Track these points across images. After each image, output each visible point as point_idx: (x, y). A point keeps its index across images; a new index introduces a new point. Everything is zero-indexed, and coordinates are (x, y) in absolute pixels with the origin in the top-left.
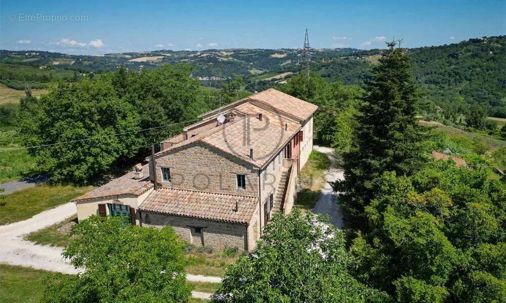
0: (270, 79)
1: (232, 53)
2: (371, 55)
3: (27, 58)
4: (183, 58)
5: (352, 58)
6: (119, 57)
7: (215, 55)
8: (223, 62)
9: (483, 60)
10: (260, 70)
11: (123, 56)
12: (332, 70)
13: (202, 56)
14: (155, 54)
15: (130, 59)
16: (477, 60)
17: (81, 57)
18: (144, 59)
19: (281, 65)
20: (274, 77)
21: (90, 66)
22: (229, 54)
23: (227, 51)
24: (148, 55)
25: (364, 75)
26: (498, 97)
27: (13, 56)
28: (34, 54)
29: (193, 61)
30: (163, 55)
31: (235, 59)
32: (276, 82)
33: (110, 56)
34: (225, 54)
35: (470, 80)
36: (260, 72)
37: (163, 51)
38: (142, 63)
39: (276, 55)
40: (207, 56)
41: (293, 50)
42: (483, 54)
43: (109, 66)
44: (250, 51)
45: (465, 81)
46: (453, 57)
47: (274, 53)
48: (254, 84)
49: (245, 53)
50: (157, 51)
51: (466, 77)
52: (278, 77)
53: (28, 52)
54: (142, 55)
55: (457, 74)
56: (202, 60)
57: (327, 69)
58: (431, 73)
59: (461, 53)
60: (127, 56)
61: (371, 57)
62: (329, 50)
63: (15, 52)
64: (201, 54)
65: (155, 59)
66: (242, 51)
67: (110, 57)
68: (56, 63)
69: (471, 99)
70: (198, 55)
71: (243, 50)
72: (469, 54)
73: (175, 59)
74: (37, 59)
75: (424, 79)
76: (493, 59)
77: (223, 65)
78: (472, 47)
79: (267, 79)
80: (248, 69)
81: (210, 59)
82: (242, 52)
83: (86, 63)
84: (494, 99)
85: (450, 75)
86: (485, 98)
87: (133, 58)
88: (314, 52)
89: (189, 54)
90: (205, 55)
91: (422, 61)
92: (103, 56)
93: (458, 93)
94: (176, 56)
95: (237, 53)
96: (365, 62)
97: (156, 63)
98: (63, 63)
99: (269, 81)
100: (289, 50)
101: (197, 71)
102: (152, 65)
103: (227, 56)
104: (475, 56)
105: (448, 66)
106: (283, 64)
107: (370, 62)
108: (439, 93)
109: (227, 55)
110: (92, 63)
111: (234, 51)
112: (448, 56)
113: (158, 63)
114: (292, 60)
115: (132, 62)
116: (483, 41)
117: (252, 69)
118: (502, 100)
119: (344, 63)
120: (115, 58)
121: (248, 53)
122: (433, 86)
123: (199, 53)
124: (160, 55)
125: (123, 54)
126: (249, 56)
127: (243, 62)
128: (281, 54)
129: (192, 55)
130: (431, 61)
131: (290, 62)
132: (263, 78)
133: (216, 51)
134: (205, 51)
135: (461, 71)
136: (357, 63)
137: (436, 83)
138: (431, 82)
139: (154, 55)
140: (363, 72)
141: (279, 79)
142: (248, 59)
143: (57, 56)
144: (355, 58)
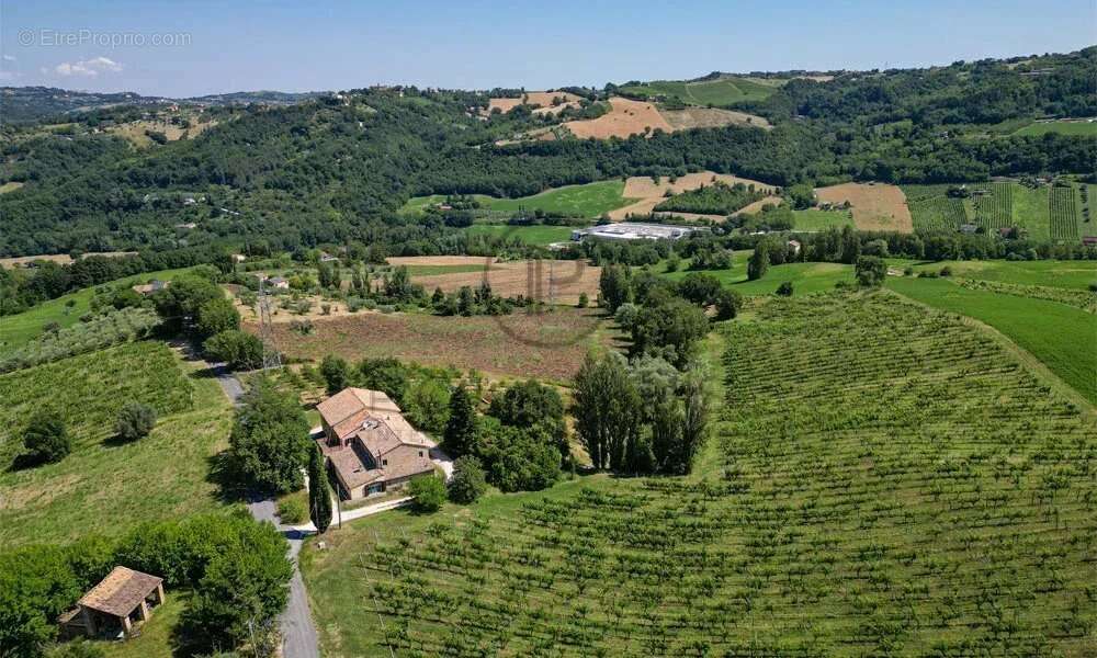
2: (125, 121)
9: (353, 138)
12: (38, 162)
16: (342, 138)
25: (131, 176)
26: (393, 209)
35: (341, 179)
42: (349, 127)
45: (334, 181)
46: (302, 133)
51: (333, 175)
55: (317, 168)
57: (23, 159)
58: (272, 168)
59: (312, 125)
61: (126, 127)
69: (353, 216)
72: (326, 126)
75: (261, 179)
76: (366, 137)
78: (327, 112)
84: (386, 211)
85: (306, 171)
86: (374, 212)
91: (244, 140)
93: (328, 205)
96: (115, 140)
104: (337, 131)
105: (298, 151)
107: (128, 139)
108: (299, 207)
112: (292, 131)
116: (342, 101)
118: (398, 211)
122: (282, 193)
130: (262, 141)
135: (322, 162)
136: (97, 147)
137: (287, 187)
138: (276, 186)
140: (126, 169)
144: (90, 132)
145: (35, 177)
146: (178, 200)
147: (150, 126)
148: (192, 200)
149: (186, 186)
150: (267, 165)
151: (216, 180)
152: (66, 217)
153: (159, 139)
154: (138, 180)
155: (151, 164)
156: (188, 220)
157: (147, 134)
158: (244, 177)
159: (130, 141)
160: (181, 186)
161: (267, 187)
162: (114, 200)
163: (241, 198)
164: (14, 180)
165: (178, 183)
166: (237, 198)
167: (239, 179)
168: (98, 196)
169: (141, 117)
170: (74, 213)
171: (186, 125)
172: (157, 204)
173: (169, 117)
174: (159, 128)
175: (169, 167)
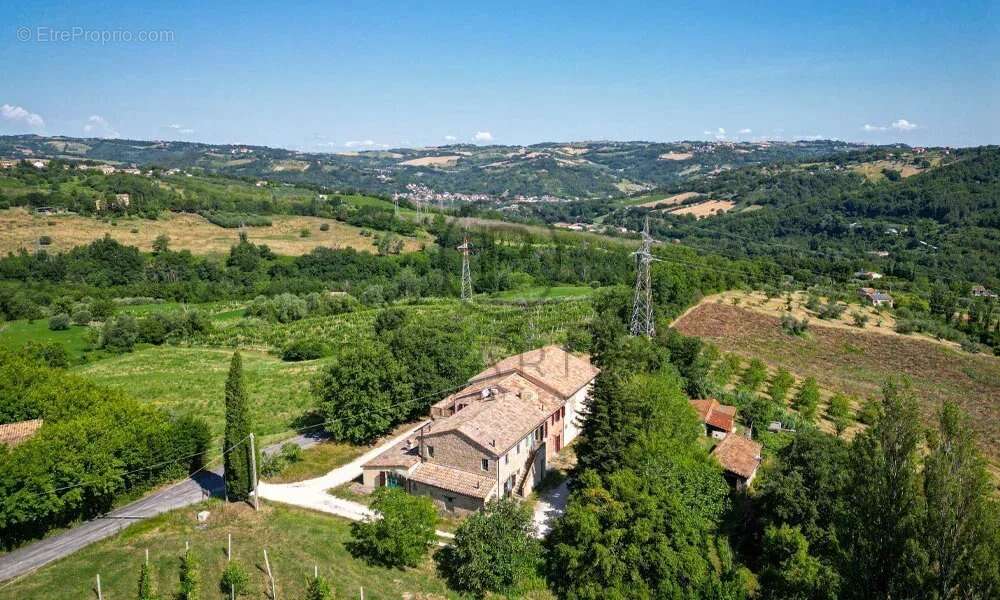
0: (654, 204)
1: (585, 151)
2: (868, 160)
3: (233, 158)
4: (493, 161)
5: (825, 168)
6: (382, 156)
7: (552, 153)
8: (567, 169)
10: (637, 183)
11: (389, 155)
12: (780, 191)
13: (529, 156)
14: (444, 151)
15: (400, 160)
17: (320, 156)
18: (425, 162)
19: (680, 174)
20: (661, 201)
21: (334, 173)
22: (579, 152)
23: (575, 146)
24: (433, 153)
25: (846, 205)
27: (213, 154)
28: (245, 151)
29: (511, 165)
30: (459, 155)
31: (590, 163)
32: (664, 211)
33: (366, 155)
34: (572, 151)
36: (638, 188)
37: (459, 146)
38: (422, 168)
39: (672, 156)
40: (537, 157)
41: (706, 144)
43: (365, 175)
44: (622, 147)
47: (667, 152)
48: (621, 213)
49: (610, 151)
50: (448, 146)
52: (669, 200)
53: (235, 147)
54: (423, 154)
56: (528, 165)
57: (770, 188)
58: (994, 206)
60: (396, 156)
61: (866, 166)
62: (781, 144)
63: (215, 146)
64: (527, 153)
65: (443, 161)
66: (603, 145)
67: (367, 157)
68: (279, 168)
70: (522, 155)
71: (607, 145)
73: (479, 161)
74: (249, 161)
77: (565, 174)
79: (647, 205)
80: (612, 181)
81: (542, 163)
82: (605, 148)
83: (328, 168)
87: (406, 159)
88: (747, 149)
89: (506, 152)
90: (533, 155)
91: (976, 178)
92: (356, 154)
94: (481, 156)
95: (593, 150)
96: (851, 175)
97: (445, 169)
98: (290, 167)
99: (651, 208)
100: (697, 144)
101: (518, 185)
102: (438, 172)
103: (575, 157)
106: (683, 173)
109: (575, 155)
110: (337, 168)
111: (590, 146)
113: (450, 168)
114: (703, 164)
115: (404, 166)
117: (621, 181)
119: (805, 177)
120: (376, 159)
121: (616, 150)
123: (522, 151)
124: (454, 154)
125: (390, 151)
126: (618, 156)
127: (606, 167)
128: (682, 152)
129: (510, 155)
131: (696, 168)
132: (641, 202)
133: (555, 145)
134: (536, 146)
136: (832, 180)
138: (992, 225)
139: (443, 154)
140: (845, 198)
141: (671, 206)
142: (613, 163)
143: (280, 155)
144: (832, 168)
145: (773, 202)
146: (880, 230)
147: (888, 165)
148: (894, 231)
149: (894, 218)
150: (990, 202)
151: (926, 213)
152: (780, 234)
153: (892, 176)
154: (851, 209)
155: (869, 196)
156: (882, 249)
157: (884, 171)
158: (958, 213)
159: (865, 177)
160: (890, 217)
161: (981, 224)
162: (823, 224)
163: (946, 232)
164: (758, 203)
165: (888, 215)
166: (942, 232)
167: (953, 216)
168: (813, 220)
169: (884, 158)
170: (788, 232)
171: (926, 165)
172: (858, 231)
173: (912, 158)
174: (898, 167)
175: (886, 200)
